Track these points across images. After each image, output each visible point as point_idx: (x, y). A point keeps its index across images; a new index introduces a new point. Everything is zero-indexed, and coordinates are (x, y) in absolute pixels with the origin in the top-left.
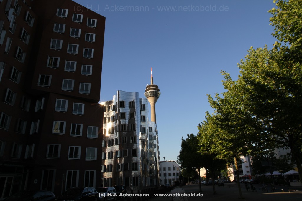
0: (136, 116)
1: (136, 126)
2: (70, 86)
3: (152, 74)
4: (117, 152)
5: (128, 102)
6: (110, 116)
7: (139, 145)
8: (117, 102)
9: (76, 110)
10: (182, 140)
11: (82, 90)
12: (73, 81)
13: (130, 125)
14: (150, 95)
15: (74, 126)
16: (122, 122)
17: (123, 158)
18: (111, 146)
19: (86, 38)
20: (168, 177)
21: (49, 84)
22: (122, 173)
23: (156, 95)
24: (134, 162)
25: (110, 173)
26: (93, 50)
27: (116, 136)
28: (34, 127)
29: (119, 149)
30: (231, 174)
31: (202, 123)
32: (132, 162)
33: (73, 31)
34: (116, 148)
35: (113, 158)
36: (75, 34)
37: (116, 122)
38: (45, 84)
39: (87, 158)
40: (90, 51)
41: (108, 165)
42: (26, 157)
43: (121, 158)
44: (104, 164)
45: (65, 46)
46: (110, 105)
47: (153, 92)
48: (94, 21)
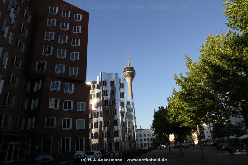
0: (116, 93)
1: (117, 101)
2: (62, 70)
3: (128, 58)
4: (101, 122)
5: (109, 82)
6: (95, 93)
7: (119, 117)
8: (100, 82)
9: (67, 89)
10: (154, 111)
11: (72, 73)
12: (64, 66)
13: (111, 100)
14: (128, 75)
15: (66, 102)
16: (105, 98)
17: (107, 127)
18: (96, 118)
19: (73, 30)
20: (143, 142)
21: (45, 69)
22: (106, 139)
23: (132, 75)
24: (115, 130)
25: (96, 139)
26: (79, 40)
27: (100, 109)
28: (34, 104)
29: (103, 120)
30: (196, 138)
31: (170, 97)
32: (114, 130)
33: (63, 25)
34: (101, 119)
35: (99, 127)
36: (64, 27)
37: (100, 98)
38: (41, 69)
39: (77, 128)
40: (77, 41)
41: (95, 133)
42: (28, 128)
43: (104, 127)
44: (91, 132)
45: (56, 38)
46: (95, 85)
47: (130, 72)
48: (79, 16)
